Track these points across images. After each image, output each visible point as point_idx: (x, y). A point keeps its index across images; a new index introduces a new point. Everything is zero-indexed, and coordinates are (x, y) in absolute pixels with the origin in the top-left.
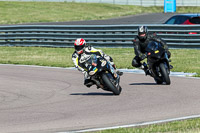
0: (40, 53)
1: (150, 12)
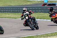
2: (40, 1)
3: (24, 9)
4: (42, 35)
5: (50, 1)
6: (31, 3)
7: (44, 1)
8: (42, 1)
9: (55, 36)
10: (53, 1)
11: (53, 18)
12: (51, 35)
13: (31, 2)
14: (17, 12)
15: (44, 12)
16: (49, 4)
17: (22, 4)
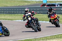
0: (4, 16)
1: (39, 3)
2: (39, 1)
3: (26, 10)
4: (41, 38)
5: (50, 1)
6: (29, 4)
7: (42, 2)
8: (41, 2)
9: (55, 40)
10: (52, 1)
11: (52, 19)
12: (51, 39)
13: (29, 2)
14: (13, 13)
15: (43, 13)
16: (48, 5)
17: (19, 5)
